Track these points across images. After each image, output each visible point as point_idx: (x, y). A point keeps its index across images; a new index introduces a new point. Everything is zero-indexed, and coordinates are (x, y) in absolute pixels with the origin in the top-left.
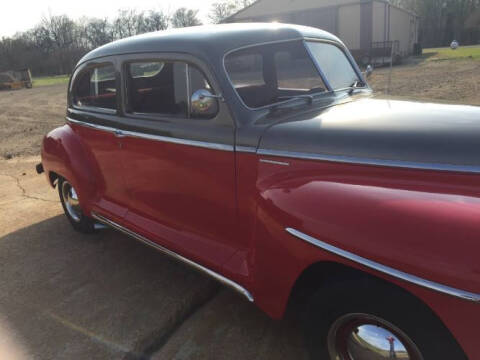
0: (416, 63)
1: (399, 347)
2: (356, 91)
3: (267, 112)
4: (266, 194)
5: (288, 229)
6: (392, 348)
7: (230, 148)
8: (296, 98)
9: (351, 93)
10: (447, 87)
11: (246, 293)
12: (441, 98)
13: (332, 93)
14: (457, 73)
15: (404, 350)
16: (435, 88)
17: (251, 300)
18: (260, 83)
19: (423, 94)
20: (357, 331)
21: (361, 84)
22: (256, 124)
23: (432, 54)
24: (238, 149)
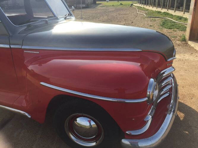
0: (94, 7)
1: (93, 123)
2: (67, 18)
3: (26, 27)
4: (30, 67)
5: (42, 83)
6: (90, 124)
7: (8, 46)
8: (40, 20)
9: (65, 18)
10: (106, 17)
11: (27, 114)
12: (104, 21)
13: (57, 19)
14: (109, 12)
15: (95, 124)
16: (102, 18)
17: (30, 117)
18: (24, 13)
19: (97, 20)
20: (76, 120)
21: (70, 15)
22: (19, 33)
23: (100, 4)
24: (12, 46)
